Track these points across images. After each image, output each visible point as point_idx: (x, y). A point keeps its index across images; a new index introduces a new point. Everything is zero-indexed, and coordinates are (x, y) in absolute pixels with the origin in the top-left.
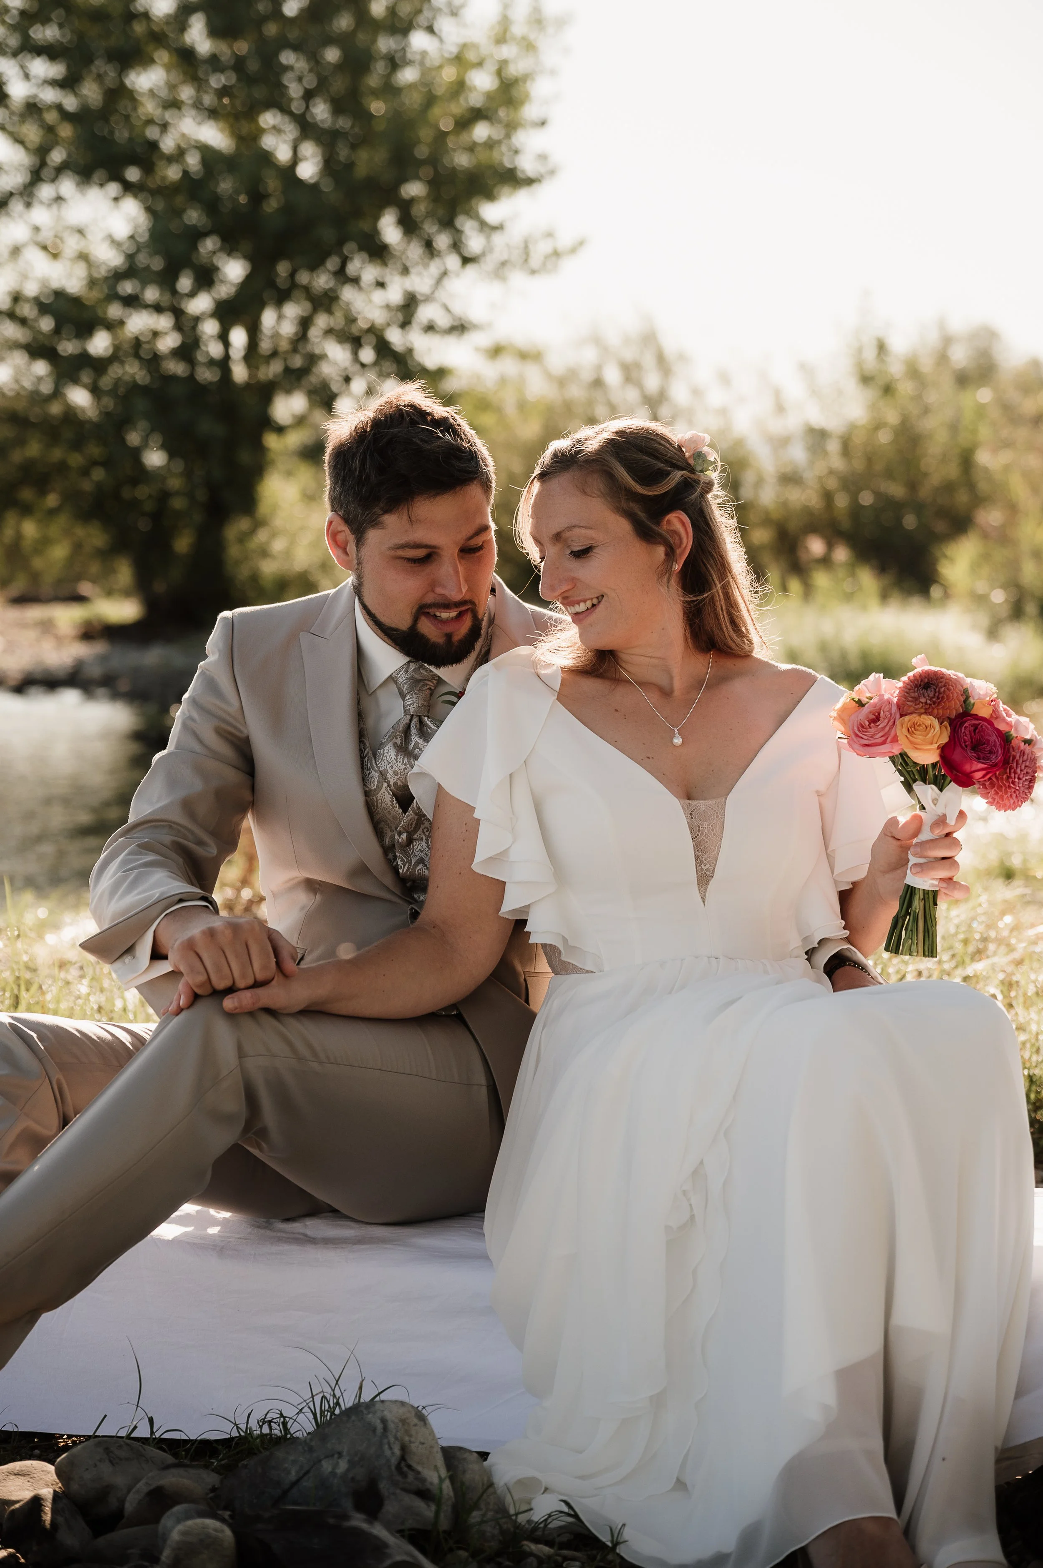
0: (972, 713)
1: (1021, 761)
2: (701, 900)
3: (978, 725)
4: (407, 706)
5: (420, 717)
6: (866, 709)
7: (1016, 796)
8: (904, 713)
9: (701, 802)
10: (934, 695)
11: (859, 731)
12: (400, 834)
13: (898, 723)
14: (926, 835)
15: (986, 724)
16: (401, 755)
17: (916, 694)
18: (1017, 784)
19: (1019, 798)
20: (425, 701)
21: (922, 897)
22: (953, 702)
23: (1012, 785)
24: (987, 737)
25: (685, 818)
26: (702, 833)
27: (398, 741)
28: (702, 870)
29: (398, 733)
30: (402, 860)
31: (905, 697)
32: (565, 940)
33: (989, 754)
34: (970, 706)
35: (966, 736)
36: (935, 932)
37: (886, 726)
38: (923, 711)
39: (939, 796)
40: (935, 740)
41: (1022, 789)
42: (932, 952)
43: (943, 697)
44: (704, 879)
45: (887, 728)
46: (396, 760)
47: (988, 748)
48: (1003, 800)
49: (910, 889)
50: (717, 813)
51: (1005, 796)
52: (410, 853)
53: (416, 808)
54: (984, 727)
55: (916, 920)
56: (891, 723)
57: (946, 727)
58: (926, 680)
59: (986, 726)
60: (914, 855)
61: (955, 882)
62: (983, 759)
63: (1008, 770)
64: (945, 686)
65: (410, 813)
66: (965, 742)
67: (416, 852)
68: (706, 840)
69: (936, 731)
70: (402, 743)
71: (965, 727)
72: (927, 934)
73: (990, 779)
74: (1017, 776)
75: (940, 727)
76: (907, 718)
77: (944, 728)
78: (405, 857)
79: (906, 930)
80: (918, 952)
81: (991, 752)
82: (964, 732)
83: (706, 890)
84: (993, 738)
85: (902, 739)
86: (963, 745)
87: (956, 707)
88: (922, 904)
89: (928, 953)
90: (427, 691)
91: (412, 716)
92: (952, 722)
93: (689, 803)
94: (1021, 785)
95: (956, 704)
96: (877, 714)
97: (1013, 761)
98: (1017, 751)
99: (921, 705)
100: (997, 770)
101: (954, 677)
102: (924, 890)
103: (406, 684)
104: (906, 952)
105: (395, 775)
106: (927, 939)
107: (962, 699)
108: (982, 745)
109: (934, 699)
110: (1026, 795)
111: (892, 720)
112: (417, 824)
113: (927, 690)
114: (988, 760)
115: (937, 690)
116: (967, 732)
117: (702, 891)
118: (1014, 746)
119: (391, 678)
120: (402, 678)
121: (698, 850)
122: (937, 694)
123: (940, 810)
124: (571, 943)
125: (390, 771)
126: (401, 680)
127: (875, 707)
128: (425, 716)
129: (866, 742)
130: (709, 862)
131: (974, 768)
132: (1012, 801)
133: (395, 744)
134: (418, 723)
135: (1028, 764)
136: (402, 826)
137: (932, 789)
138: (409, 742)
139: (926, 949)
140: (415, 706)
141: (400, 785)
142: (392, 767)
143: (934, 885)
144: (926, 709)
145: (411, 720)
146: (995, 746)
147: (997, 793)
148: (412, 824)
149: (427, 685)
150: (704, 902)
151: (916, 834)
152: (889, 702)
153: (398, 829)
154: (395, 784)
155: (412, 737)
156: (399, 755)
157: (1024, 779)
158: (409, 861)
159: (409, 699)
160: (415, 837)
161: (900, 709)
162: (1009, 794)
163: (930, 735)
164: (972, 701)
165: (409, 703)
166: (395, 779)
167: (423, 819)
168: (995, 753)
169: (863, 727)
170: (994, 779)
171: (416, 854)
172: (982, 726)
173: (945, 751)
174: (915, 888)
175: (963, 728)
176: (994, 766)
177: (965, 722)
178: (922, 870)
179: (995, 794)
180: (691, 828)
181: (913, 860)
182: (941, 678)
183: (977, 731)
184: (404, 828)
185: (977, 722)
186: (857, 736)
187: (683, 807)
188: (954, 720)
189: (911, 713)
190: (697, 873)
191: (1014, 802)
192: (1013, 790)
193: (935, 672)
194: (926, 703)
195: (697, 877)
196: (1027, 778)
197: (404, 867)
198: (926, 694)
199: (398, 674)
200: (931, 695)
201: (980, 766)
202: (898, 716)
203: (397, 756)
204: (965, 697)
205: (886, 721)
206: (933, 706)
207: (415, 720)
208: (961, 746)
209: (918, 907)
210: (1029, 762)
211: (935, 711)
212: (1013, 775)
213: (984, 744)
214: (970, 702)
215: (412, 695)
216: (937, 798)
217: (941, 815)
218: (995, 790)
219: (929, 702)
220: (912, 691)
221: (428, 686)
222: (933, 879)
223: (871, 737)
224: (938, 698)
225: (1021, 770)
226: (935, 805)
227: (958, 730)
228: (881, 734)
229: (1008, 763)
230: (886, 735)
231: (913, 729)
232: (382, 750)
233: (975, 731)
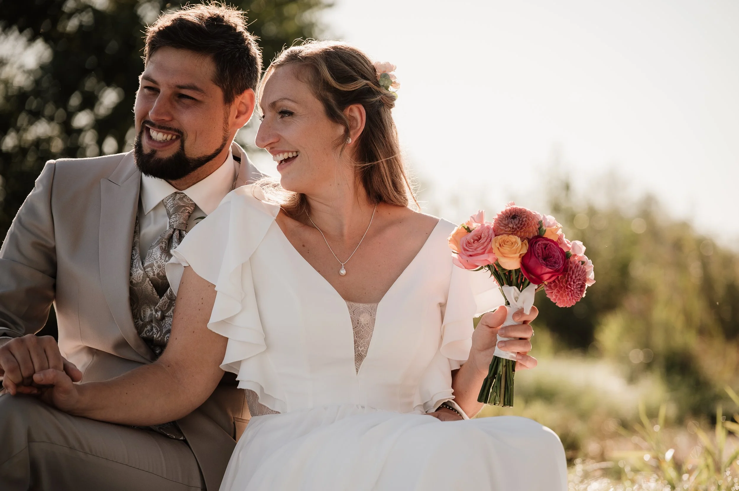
0: (544, 236)
1: (575, 271)
2: (355, 370)
3: (548, 244)
4: (172, 223)
5: (180, 231)
6: (472, 233)
7: (572, 295)
8: (498, 234)
9: (361, 304)
10: (519, 223)
11: (467, 246)
12: (156, 311)
13: (493, 240)
14: (509, 322)
15: (553, 244)
16: (164, 255)
17: (507, 221)
18: (572, 286)
19: (574, 296)
20: (185, 220)
21: (504, 364)
22: (531, 228)
23: (569, 286)
24: (554, 253)
25: (349, 314)
26: (360, 325)
27: (164, 245)
28: (359, 350)
29: (164, 240)
30: (157, 329)
31: (499, 223)
32: (262, 389)
33: (554, 263)
34: (542, 231)
35: (539, 250)
36: (512, 389)
37: (484, 242)
38: (511, 233)
39: (519, 295)
40: (518, 251)
41: (576, 290)
42: (510, 402)
43: (524, 225)
44: (359, 357)
45: (486, 244)
46: (161, 258)
47: (554, 260)
48: (562, 297)
49: (497, 359)
50: (371, 313)
51: (564, 294)
52: (163, 325)
53: (169, 295)
54: (551, 246)
55: (500, 380)
56: (488, 240)
57: (526, 245)
58: (514, 214)
59: (553, 246)
60: (501, 335)
61: (527, 356)
62: (550, 266)
63: (567, 276)
64: (526, 217)
65: (165, 298)
66: (538, 254)
67: (167, 325)
68: (363, 330)
69: (518, 245)
70: (165, 247)
71: (539, 245)
72: (507, 390)
73: (554, 281)
74: (572, 280)
75: (522, 244)
76: (499, 237)
77: (524, 245)
78: (159, 327)
79: (492, 389)
80: (500, 402)
81: (555, 263)
82: (538, 248)
83: (360, 364)
84: (558, 254)
85: (495, 250)
86: (537, 255)
87: (533, 232)
88: (504, 369)
89: (507, 403)
90: (187, 214)
91: (175, 229)
92: (529, 241)
93: (353, 304)
94: (575, 287)
95: (533, 229)
96: (479, 237)
97: (570, 270)
98: (573, 264)
99: (509, 229)
100: (560, 274)
101: (533, 213)
102: (506, 359)
103: (172, 208)
104: (492, 402)
105: (159, 268)
106: (507, 392)
107: (538, 227)
108: (550, 258)
109: (518, 225)
110: (578, 295)
111: (489, 239)
112: (169, 306)
113: (514, 219)
114: (553, 267)
115: (521, 219)
116: (539, 248)
117: (357, 365)
118: (572, 261)
119: (162, 203)
120: (170, 204)
121: (356, 337)
122: (520, 222)
123: (519, 305)
124: (266, 391)
125: (156, 265)
126: (170, 205)
127: (479, 232)
128: (183, 230)
129: (471, 253)
130: (364, 346)
131: (543, 272)
132: (568, 298)
133: (161, 247)
134: (178, 234)
135: (580, 273)
136: (158, 306)
137: (515, 289)
138: (171, 247)
139: (506, 400)
140: (177, 223)
141: (161, 275)
142: (157, 262)
143: (513, 357)
144: (513, 231)
145: (173, 232)
146: (558, 259)
147: (559, 292)
148: (165, 305)
149: (187, 209)
150: (357, 371)
151: (502, 321)
152: (488, 228)
153: (156, 308)
154: (158, 274)
155: (173, 244)
156: (163, 254)
157: (577, 283)
158: (161, 330)
159: (173, 218)
160: (167, 314)
161: (495, 232)
162: (567, 293)
163: (514, 248)
164: (544, 229)
165: (173, 220)
166: (159, 271)
167: (173, 302)
168: (558, 263)
169: (469, 243)
170: (557, 282)
171: (167, 327)
172: (550, 245)
173: (524, 259)
174: (500, 358)
175: (537, 245)
176: (557, 271)
177: (539, 241)
178: (505, 345)
179: (557, 293)
180: (352, 321)
181: (499, 338)
182: (524, 212)
183: (547, 248)
184: (160, 308)
185: (547, 242)
186: (465, 250)
187: (348, 307)
188: (532, 239)
189: (502, 234)
190: (355, 353)
191: (570, 299)
192: (570, 290)
193: (520, 209)
194: (513, 228)
195: (355, 355)
196: (580, 282)
197: (157, 334)
198: (513, 222)
199: (168, 201)
200: (517, 222)
201: (548, 270)
202: (493, 235)
203: (161, 255)
204: (539, 226)
205: (485, 239)
206: (518, 229)
207: (177, 232)
208: (535, 255)
209: (501, 371)
210: (581, 272)
211: (519, 233)
212: (570, 279)
213: (551, 257)
214: (543, 229)
215: (176, 215)
216: (518, 296)
217: (520, 308)
218: (557, 290)
219: (515, 226)
220: (503, 220)
221: (188, 211)
222: (513, 352)
223: (475, 250)
224: (521, 224)
225: (576, 277)
226: (516, 301)
227: (534, 246)
228: (482, 247)
229: (567, 271)
230: (485, 248)
231: (503, 243)
232: (151, 250)
233: (545, 248)
